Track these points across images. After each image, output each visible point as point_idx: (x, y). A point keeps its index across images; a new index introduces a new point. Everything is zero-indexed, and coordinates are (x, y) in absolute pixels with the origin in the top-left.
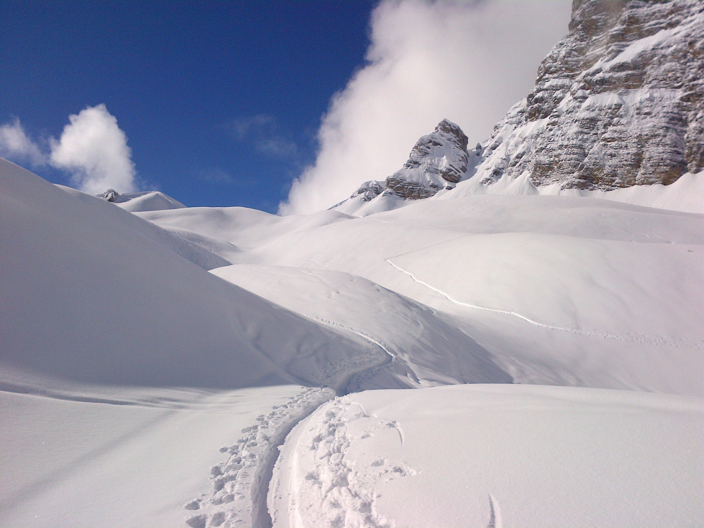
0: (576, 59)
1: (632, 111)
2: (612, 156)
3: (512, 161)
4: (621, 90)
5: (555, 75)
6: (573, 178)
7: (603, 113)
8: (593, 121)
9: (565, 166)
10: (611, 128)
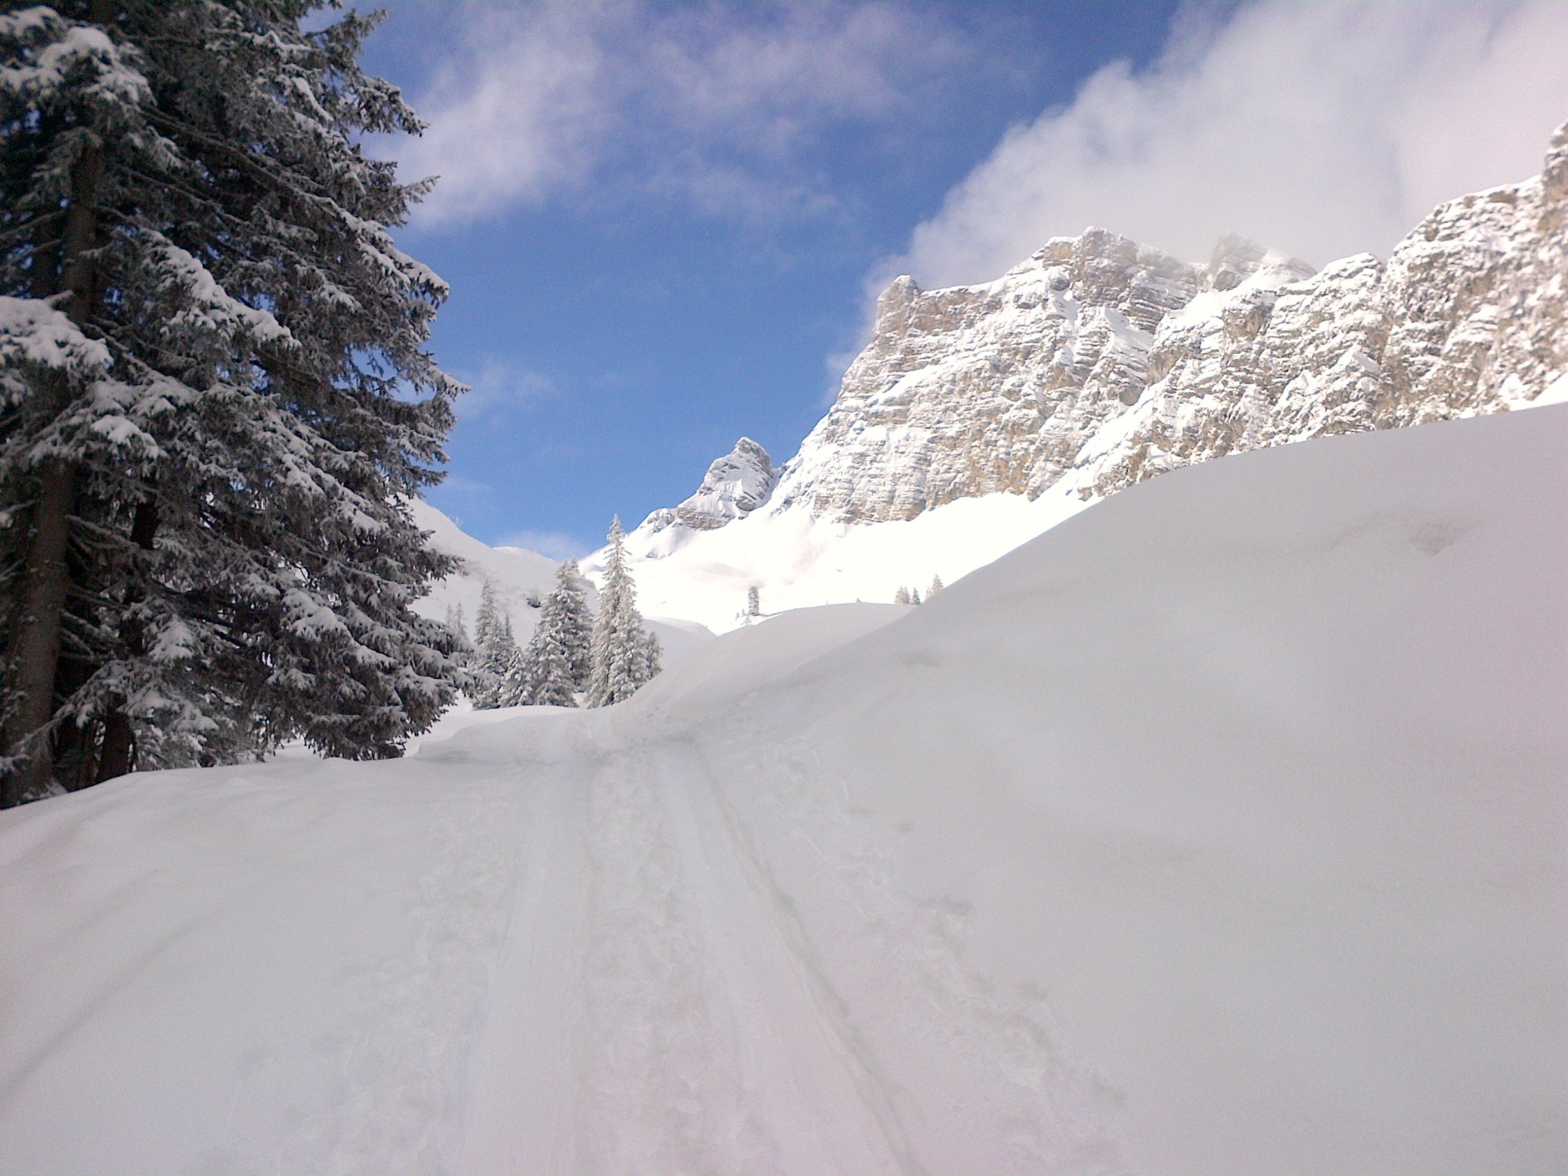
0: (870, 378)
1: (893, 450)
2: (874, 492)
3: (802, 490)
4: (890, 425)
5: (853, 394)
6: (841, 513)
7: (871, 448)
8: (863, 456)
9: (837, 500)
10: (875, 464)
